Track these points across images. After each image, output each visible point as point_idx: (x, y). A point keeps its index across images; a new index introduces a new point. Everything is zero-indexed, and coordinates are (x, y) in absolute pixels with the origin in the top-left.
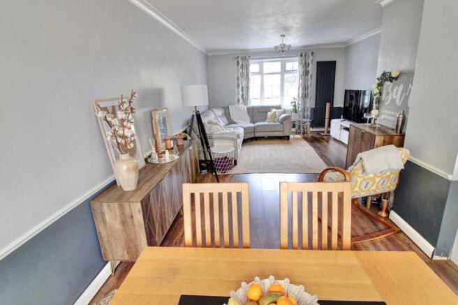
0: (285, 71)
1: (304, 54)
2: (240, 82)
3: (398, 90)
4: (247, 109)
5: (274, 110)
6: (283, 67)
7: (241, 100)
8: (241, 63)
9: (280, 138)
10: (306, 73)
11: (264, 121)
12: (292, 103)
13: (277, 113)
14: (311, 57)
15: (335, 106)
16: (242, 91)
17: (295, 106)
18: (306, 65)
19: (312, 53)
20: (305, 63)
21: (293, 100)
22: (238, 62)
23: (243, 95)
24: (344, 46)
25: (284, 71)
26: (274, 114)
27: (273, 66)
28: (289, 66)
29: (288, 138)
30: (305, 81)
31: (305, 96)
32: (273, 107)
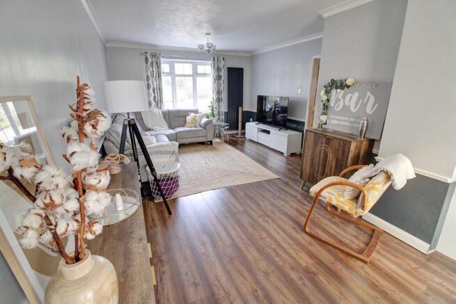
0: (197, 74)
1: (216, 58)
2: (150, 82)
3: (351, 97)
4: (164, 113)
5: (193, 114)
6: (195, 69)
7: (153, 103)
8: (150, 61)
9: (203, 143)
10: (219, 78)
11: (184, 126)
12: (209, 107)
13: (197, 118)
14: (223, 63)
15: (244, 110)
16: (154, 93)
17: (213, 110)
18: (218, 70)
19: (223, 58)
20: (218, 68)
21: (210, 104)
22: (146, 59)
23: (155, 97)
24: (248, 55)
25: (195, 74)
26: (194, 119)
27: (184, 68)
28: (201, 69)
29: (211, 142)
30: (219, 85)
31: (219, 100)
32: (191, 111)
